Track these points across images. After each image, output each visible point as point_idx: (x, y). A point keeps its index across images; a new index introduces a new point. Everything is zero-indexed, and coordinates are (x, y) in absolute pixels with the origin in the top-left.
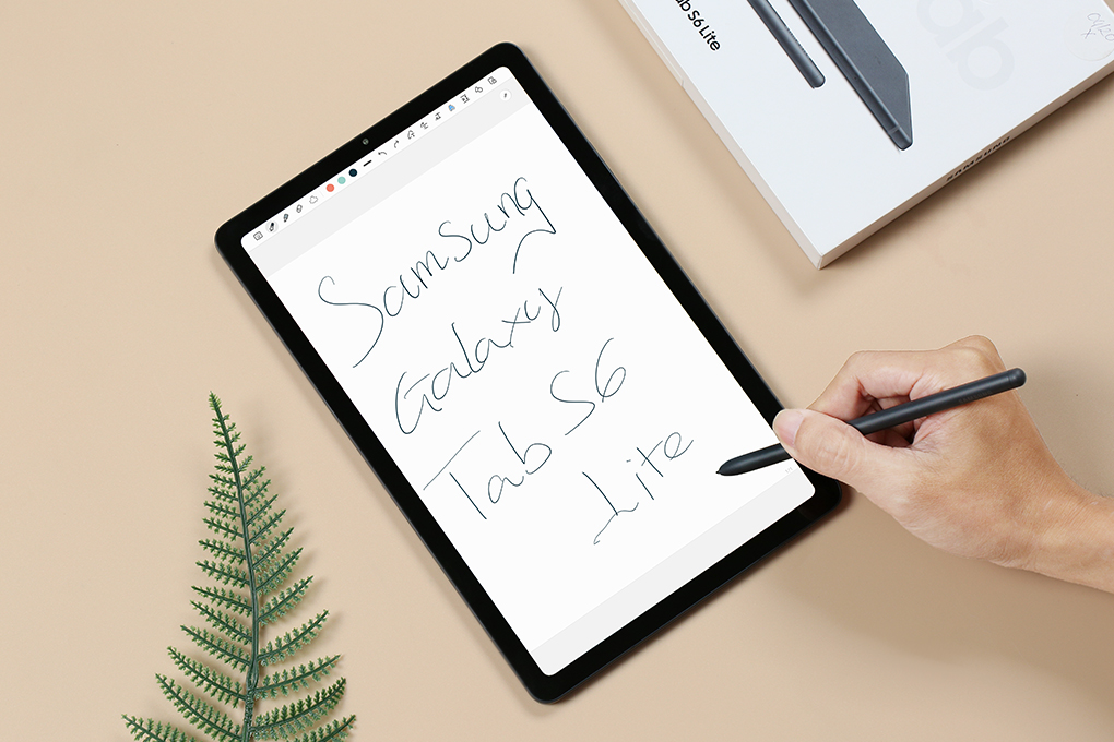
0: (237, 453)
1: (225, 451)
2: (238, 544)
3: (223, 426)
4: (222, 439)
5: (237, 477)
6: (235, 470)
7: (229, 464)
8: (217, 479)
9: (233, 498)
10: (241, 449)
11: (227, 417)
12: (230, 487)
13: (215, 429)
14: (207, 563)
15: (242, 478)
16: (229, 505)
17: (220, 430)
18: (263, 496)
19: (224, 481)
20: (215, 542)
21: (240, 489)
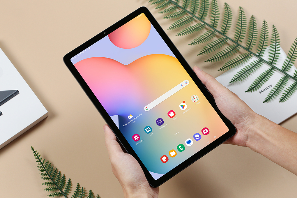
0: (41, 159)
1: (38, 160)
2: (50, 181)
3: (36, 154)
4: (36, 157)
5: (43, 165)
6: (42, 164)
7: (40, 163)
8: (39, 167)
9: (44, 171)
10: (42, 158)
11: (36, 151)
12: (42, 168)
13: (34, 155)
14: (46, 189)
15: (44, 165)
16: (44, 173)
17: (35, 155)
18: (50, 167)
19: (40, 167)
20: (45, 183)
21: (44, 168)
